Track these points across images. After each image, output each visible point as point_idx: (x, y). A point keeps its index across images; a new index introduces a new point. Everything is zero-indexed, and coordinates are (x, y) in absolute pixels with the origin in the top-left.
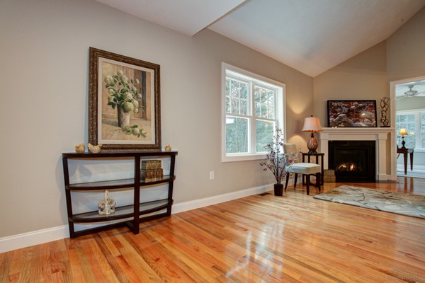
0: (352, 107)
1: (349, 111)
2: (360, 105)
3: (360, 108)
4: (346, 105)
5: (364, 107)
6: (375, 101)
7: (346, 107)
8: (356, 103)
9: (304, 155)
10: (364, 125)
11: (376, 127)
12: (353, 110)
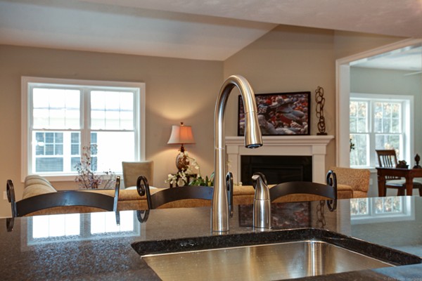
0: (274, 104)
1: (269, 110)
2: (286, 100)
3: (286, 105)
4: (265, 101)
5: (291, 103)
6: (309, 93)
7: (265, 104)
8: (280, 97)
10: (289, 132)
11: (309, 134)
12: (274, 109)
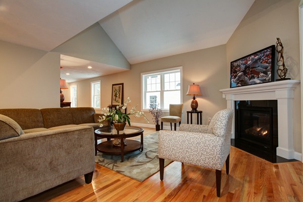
2: (256, 57)
3: (256, 61)
4: (244, 62)
5: (260, 59)
6: (272, 47)
7: (244, 65)
8: (253, 57)
9: (188, 112)
10: (258, 81)
11: (272, 81)
